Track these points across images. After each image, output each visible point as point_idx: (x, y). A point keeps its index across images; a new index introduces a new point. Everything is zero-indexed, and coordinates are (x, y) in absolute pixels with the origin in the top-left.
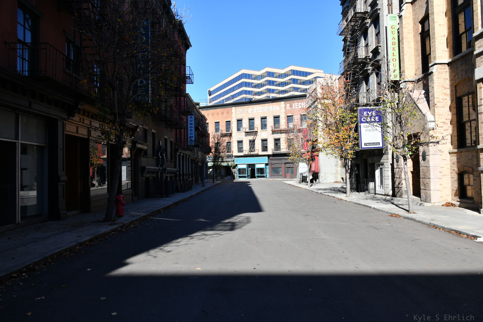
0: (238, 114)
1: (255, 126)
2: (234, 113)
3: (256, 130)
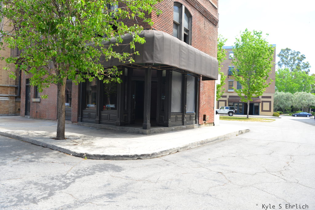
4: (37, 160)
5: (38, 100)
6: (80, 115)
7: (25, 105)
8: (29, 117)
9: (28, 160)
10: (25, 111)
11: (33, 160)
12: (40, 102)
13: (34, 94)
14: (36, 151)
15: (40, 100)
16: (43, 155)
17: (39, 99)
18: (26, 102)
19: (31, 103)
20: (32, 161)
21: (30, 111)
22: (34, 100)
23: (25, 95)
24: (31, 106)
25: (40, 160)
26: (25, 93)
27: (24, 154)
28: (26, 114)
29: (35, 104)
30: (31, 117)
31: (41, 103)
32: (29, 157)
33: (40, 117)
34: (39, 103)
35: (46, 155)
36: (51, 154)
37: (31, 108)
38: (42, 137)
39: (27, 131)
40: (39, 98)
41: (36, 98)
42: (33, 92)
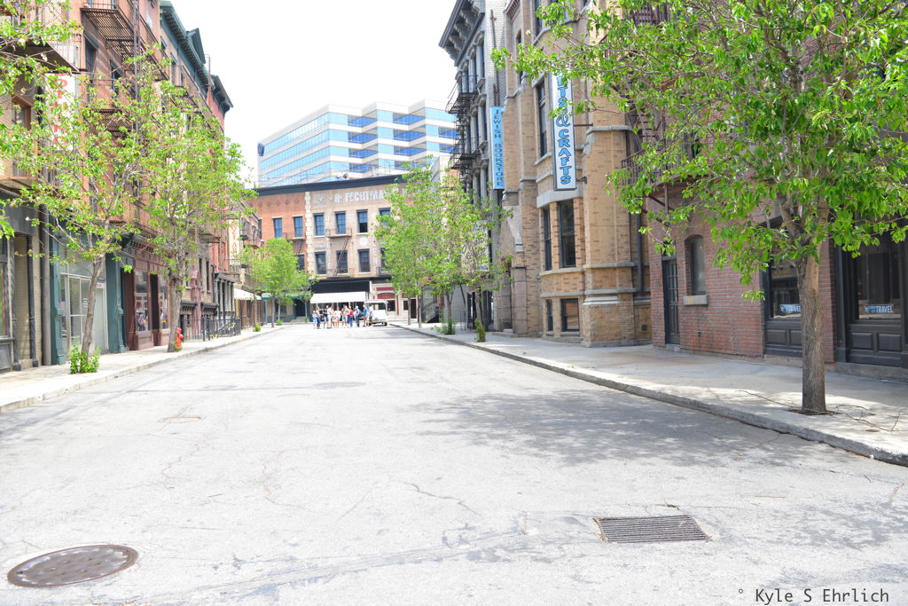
0: (316, 204)
1: (347, 226)
2: (308, 203)
3: (348, 233)
4: (787, 463)
5: (701, 299)
6: (843, 341)
7: (663, 315)
8: (677, 348)
9: (764, 459)
10: (664, 332)
11: (777, 461)
12: (706, 306)
13: (688, 283)
14: (769, 442)
15: (708, 298)
16: (793, 452)
17: (704, 297)
18: (665, 307)
19: (680, 308)
20: (778, 465)
21: (678, 333)
22: (689, 300)
23: (662, 288)
24: (682, 318)
25: (796, 462)
26: (661, 281)
27: (744, 445)
28: (668, 340)
29: (693, 311)
30: (685, 350)
31: (709, 308)
32: (762, 453)
33: (709, 347)
34: (704, 308)
35: (802, 453)
36: (811, 450)
37: (680, 324)
38: (759, 405)
39: (706, 389)
40: (703, 293)
41: (693, 294)
42: (685, 279)
